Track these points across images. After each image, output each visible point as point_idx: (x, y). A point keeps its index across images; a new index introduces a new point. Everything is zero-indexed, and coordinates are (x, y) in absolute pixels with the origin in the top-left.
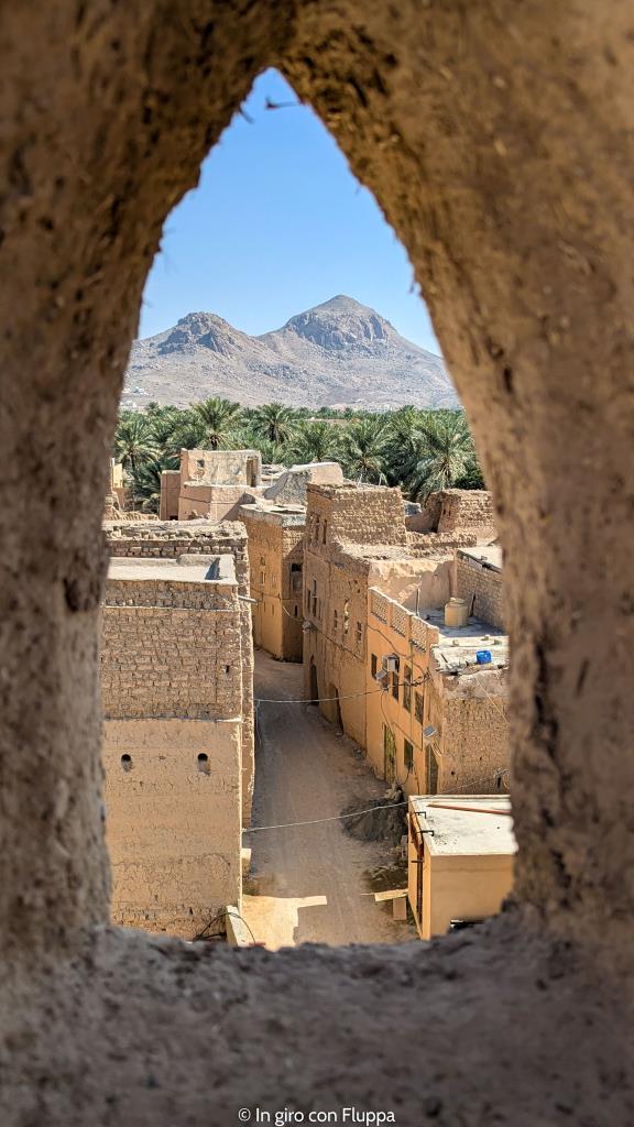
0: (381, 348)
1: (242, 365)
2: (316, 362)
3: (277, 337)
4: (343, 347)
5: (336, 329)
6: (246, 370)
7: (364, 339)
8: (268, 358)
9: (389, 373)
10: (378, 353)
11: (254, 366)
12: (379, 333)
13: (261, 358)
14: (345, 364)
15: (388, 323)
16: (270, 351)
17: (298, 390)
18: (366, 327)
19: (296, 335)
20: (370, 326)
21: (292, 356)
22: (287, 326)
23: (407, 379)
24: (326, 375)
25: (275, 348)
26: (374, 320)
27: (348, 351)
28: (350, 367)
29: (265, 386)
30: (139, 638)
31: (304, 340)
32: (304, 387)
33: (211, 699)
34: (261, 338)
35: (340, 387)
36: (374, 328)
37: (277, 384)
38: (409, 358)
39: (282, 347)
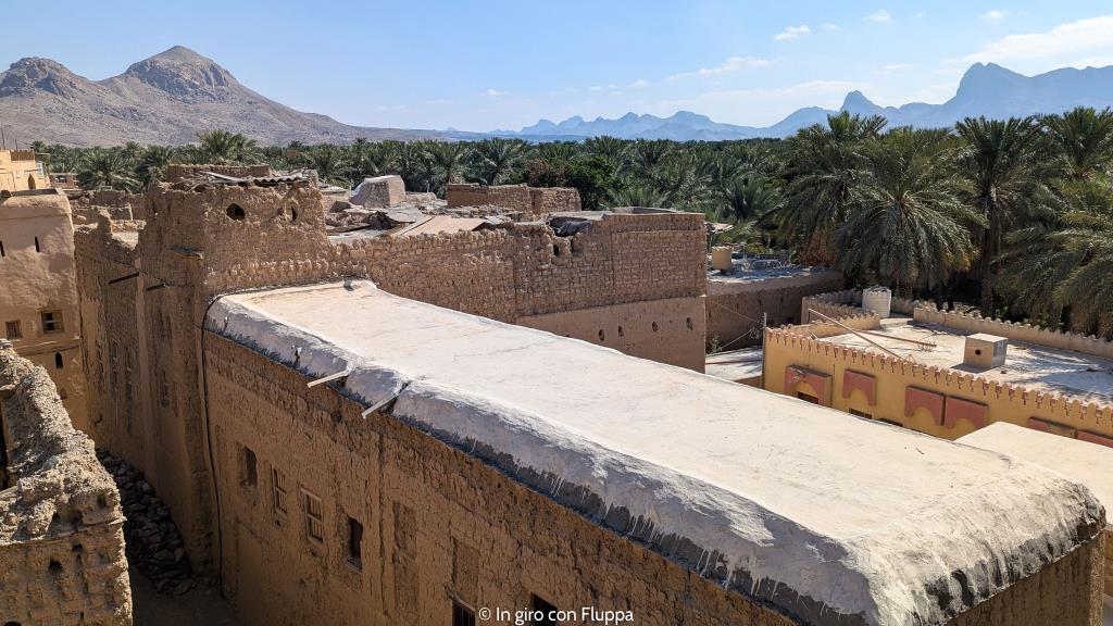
0: (223, 94)
1: (87, 108)
2: (162, 105)
3: (120, 82)
4: (186, 92)
5: (178, 76)
6: (92, 113)
7: (206, 86)
8: (113, 101)
9: (234, 116)
10: (222, 99)
11: (100, 108)
12: (220, 81)
13: (105, 101)
14: (191, 107)
15: (227, 72)
16: (114, 95)
17: (148, 130)
18: (207, 75)
19: (139, 81)
20: (211, 75)
21: (137, 100)
22: (128, 72)
23: (252, 121)
24: (175, 117)
25: (119, 92)
26: (214, 69)
27: (192, 96)
28: (197, 111)
29: (114, 126)
30: (661, 251)
31: (147, 86)
32: (154, 128)
33: (693, 285)
34: (102, 82)
35: (190, 128)
36: (214, 76)
37: (127, 125)
38: (250, 103)
39: (126, 90)
